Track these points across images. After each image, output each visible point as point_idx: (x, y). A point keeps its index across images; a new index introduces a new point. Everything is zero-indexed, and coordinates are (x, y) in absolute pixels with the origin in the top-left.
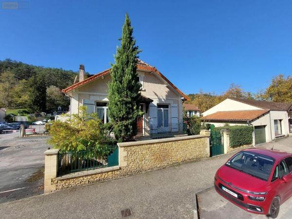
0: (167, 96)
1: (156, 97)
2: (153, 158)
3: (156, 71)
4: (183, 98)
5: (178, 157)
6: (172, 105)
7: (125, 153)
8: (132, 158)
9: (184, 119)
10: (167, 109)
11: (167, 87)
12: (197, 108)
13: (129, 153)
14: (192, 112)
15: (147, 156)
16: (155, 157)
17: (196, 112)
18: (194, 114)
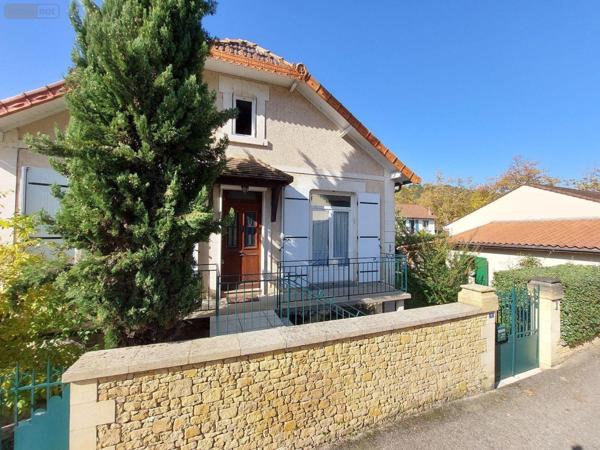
0: (345, 168)
1: (310, 170)
2: (253, 417)
3: (307, 78)
4: (398, 175)
5: (374, 403)
6: (362, 197)
7: (105, 411)
8: (144, 431)
9: (399, 240)
10: (344, 209)
11: (347, 138)
12: (430, 213)
13: (130, 407)
14: (417, 222)
15: (226, 415)
16: (267, 412)
17: (426, 222)
18: (421, 227)
